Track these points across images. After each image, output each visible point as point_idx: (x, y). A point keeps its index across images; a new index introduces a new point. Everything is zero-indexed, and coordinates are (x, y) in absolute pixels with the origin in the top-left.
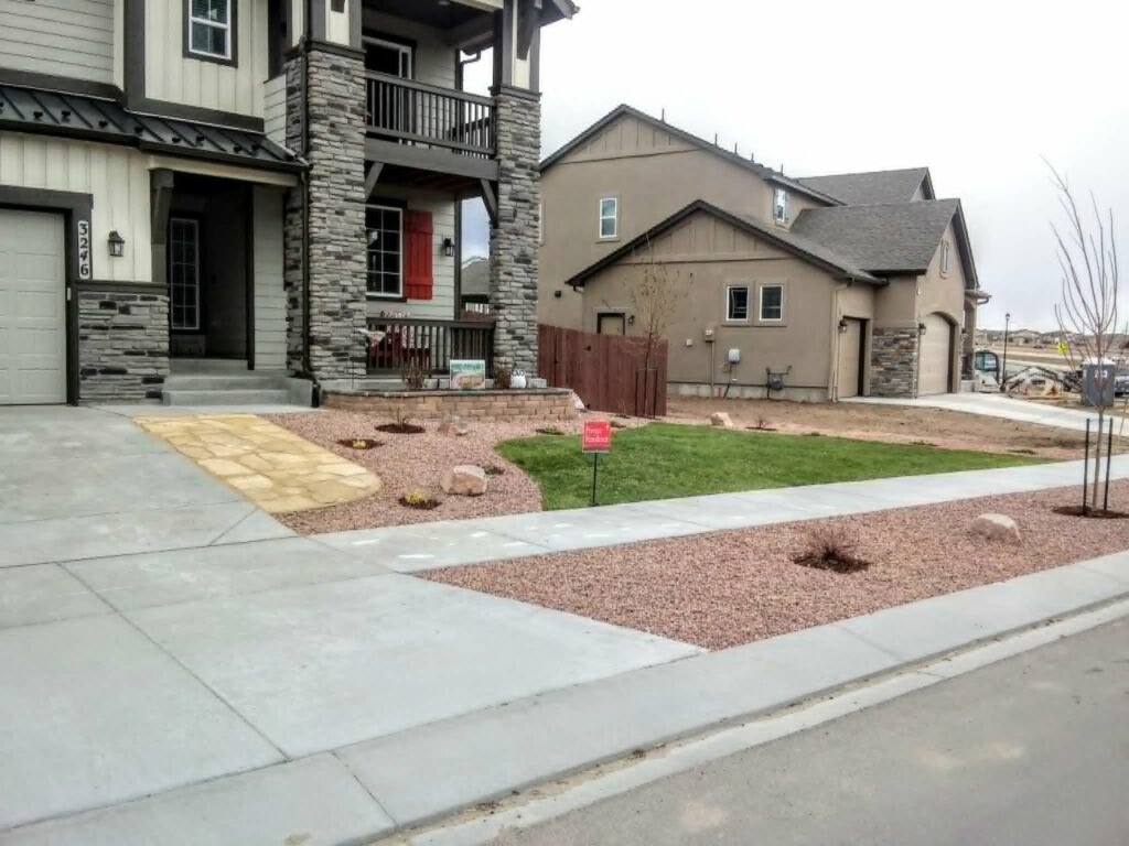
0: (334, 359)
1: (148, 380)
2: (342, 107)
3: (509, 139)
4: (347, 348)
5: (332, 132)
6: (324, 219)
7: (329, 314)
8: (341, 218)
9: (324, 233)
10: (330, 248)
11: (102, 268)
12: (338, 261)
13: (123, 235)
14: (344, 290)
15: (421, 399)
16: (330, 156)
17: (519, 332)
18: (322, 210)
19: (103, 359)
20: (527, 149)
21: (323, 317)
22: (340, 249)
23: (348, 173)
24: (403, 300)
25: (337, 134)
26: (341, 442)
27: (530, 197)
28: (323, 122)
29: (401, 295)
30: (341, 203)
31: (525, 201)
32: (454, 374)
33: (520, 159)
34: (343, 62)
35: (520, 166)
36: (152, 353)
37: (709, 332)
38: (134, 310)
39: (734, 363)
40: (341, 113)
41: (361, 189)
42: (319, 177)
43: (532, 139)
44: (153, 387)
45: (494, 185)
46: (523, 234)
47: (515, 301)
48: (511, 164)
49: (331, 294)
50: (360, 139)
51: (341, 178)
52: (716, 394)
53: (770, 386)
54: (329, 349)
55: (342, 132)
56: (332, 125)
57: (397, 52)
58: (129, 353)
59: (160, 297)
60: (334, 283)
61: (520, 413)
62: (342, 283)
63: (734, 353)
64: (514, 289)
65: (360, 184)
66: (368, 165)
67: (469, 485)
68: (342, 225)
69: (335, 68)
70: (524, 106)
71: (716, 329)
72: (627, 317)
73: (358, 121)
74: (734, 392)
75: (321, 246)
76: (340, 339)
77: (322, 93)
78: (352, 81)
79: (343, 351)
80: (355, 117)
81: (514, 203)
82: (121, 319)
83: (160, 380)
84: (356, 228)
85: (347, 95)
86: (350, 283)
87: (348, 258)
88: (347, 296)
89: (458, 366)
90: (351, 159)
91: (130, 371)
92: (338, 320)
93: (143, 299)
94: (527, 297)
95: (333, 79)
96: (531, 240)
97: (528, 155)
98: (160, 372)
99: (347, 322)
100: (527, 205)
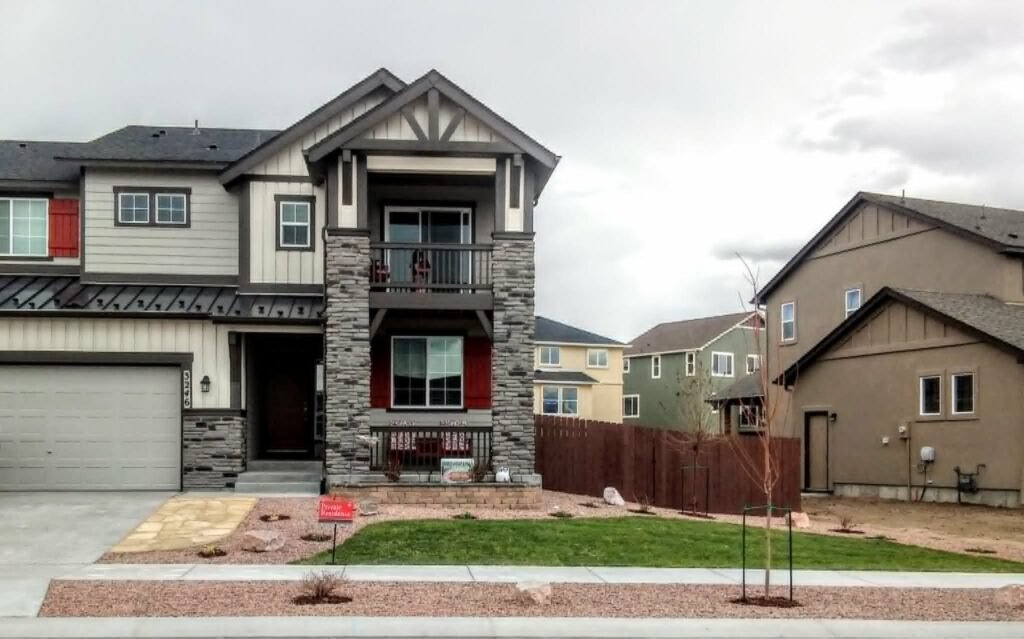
0: (343, 458)
1: (226, 475)
2: (351, 273)
3: (503, 275)
4: (354, 450)
5: (342, 292)
6: (335, 356)
7: (338, 425)
8: (349, 353)
9: (334, 366)
10: (340, 376)
11: (199, 401)
12: (346, 386)
13: (213, 379)
14: (351, 406)
16: (340, 309)
17: (514, 434)
18: (334, 349)
19: (198, 460)
20: (520, 280)
21: (334, 427)
22: (348, 377)
23: (355, 319)
24: (464, 411)
25: (346, 292)
27: (521, 318)
28: (335, 285)
29: (461, 407)
30: (350, 343)
31: (520, 323)
32: (444, 471)
33: (513, 290)
34: (352, 240)
35: (515, 295)
36: (230, 457)
37: (903, 428)
38: (218, 427)
39: (928, 462)
40: (350, 277)
41: (367, 330)
42: (332, 326)
43: (526, 272)
44: (230, 480)
45: (490, 314)
46: (517, 351)
47: (509, 408)
48: (505, 295)
49: (341, 410)
50: (366, 294)
51: (349, 325)
52: (914, 497)
53: (961, 488)
54: (338, 452)
55: (350, 290)
56: (343, 287)
57: (459, 214)
58: (214, 456)
59: (236, 418)
60: (344, 402)
62: (350, 401)
63: (926, 452)
64: (507, 398)
65: (365, 327)
66: (373, 312)
68: (350, 359)
69: (345, 246)
70: (517, 245)
71: (909, 425)
72: (830, 414)
73: (365, 281)
74: (931, 495)
75: (334, 375)
76: (346, 445)
77: (335, 265)
78: (359, 252)
79: (350, 453)
80: (361, 278)
81: (508, 326)
82: (210, 434)
83: (234, 475)
84: (362, 360)
85: (354, 263)
86: (355, 401)
87: (354, 383)
88: (355, 411)
89: (448, 464)
90: (357, 309)
91: (214, 468)
92: (346, 429)
93: (224, 420)
94: (522, 404)
95: (344, 254)
96: (526, 355)
97: (522, 285)
98: (235, 469)
99: (354, 430)
100: (521, 327)
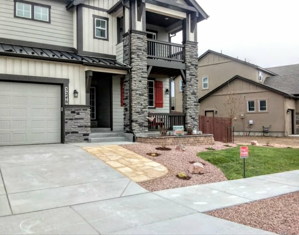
0: (139, 126)
1: (85, 135)
2: (140, 50)
3: (189, 57)
4: (143, 123)
5: (138, 57)
6: (135, 83)
7: (137, 112)
8: (141, 83)
9: (135, 88)
10: (137, 92)
11: (72, 101)
12: (140, 96)
13: (78, 91)
14: (142, 105)
15: (168, 139)
16: (137, 64)
17: (193, 116)
18: (135, 81)
19: (72, 129)
20: (194, 59)
21: (135, 113)
22: (140, 92)
23: (142, 69)
25: (139, 58)
26: (147, 154)
27: (194, 74)
28: (135, 54)
29: (154, 107)
30: (141, 78)
31: (194, 75)
32: (174, 130)
33: (192, 63)
34: (141, 36)
35: (192, 65)
36: (85, 127)
37: (242, 115)
38: (80, 113)
39: (251, 125)
40: (140, 51)
41: (146, 74)
42: (134, 71)
43: (195, 57)
44: (86, 137)
45: (185, 71)
46: (193, 86)
47: (192, 107)
48: (189, 64)
49: (138, 106)
50: (146, 59)
51: (141, 71)
52: (246, 135)
53: (264, 132)
54: (137, 124)
55: (141, 57)
56: (138, 55)
57: (152, 34)
58: (79, 127)
59: (88, 109)
60: (139, 103)
61: (198, 143)
62: (141, 103)
63: (251, 122)
64: (191, 103)
65: (146, 73)
66: (148, 66)
67: (199, 170)
68: (141, 85)
69: (139, 38)
70: (193, 47)
71: (244, 114)
72: (215, 112)
73: (145, 54)
74: (251, 134)
75: (135, 92)
76: (140, 121)
77: (135, 46)
78: (143, 42)
79: (141, 124)
80: (144, 52)
81: (190, 76)
82: (77, 116)
83: (88, 135)
84: (145, 86)
85: (142, 46)
86: (143, 103)
87: (143, 95)
88: (142, 107)
89: (176, 128)
90: (143, 65)
91: (79, 132)
92: (140, 114)
93: (83, 110)
94: (195, 105)
95: (138, 41)
96: (196, 87)
97: (194, 61)
98: (88, 132)
99: (143, 115)
100: (194, 77)
